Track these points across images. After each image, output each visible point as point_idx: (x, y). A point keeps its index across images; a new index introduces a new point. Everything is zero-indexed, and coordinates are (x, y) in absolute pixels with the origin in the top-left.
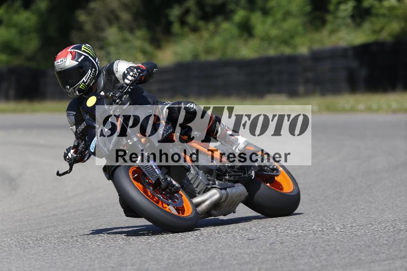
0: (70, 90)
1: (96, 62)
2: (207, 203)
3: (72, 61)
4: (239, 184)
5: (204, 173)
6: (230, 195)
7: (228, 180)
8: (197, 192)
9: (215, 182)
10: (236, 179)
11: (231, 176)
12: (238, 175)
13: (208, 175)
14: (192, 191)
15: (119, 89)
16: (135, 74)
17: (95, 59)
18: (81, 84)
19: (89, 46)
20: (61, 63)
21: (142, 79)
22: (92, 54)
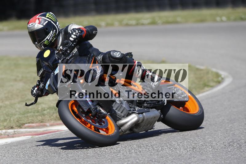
0: (38, 46)
3: (39, 24)
4: (154, 109)
5: (127, 103)
6: (146, 118)
7: (146, 107)
8: (122, 116)
9: (135, 109)
10: (151, 106)
11: (148, 104)
12: (153, 103)
13: (130, 104)
14: (118, 116)
15: (66, 44)
16: (77, 34)
17: (56, 24)
18: (46, 41)
19: (52, 13)
20: (32, 26)
21: (83, 37)
22: (54, 19)
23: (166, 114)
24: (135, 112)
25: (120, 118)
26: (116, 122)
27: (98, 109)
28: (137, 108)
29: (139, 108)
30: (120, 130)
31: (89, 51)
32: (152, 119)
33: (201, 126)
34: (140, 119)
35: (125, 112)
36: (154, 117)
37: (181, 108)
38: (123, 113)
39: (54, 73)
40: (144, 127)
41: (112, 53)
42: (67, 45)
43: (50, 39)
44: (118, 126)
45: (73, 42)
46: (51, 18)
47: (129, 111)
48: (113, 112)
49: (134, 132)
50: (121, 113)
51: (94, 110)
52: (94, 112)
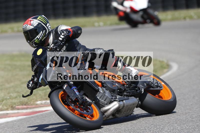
3: (30, 26)
4: (133, 97)
5: (109, 92)
6: (125, 105)
7: (126, 95)
8: (105, 104)
9: (116, 97)
10: (130, 94)
11: (127, 93)
12: (132, 92)
13: (112, 93)
14: (102, 103)
16: (65, 34)
17: (46, 25)
20: (25, 27)
21: (71, 37)
22: (44, 21)
23: (143, 101)
24: (117, 100)
25: (103, 106)
26: (100, 109)
27: (84, 98)
28: (118, 97)
29: (120, 96)
30: (104, 116)
32: (131, 105)
33: (174, 111)
34: (120, 107)
35: (108, 100)
36: (133, 103)
37: (156, 95)
38: (106, 101)
39: (46, 69)
40: (125, 113)
41: (96, 50)
42: (56, 45)
43: (40, 38)
44: (102, 112)
45: (61, 41)
46: (41, 20)
48: (97, 101)
49: (116, 117)
50: (105, 101)
51: (81, 99)
52: (80, 101)
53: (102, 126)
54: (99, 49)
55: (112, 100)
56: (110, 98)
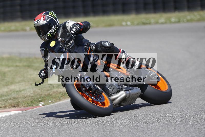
0: (43, 38)
1: (57, 21)
2: (119, 99)
3: (44, 21)
4: (137, 87)
6: (131, 94)
8: (113, 93)
9: (123, 87)
10: (135, 85)
14: (110, 92)
15: (68, 36)
16: (77, 28)
17: (56, 20)
18: (49, 34)
19: (53, 12)
20: (38, 22)
21: (81, 31)
22: (55, 16)
23: (145, 91)
24: (124, 89)
25: (111, 95)
26: (109, 97)
27: (96, 87)
31: (82, 42)
32: (135, 95)
34: (127, 96)
35: (115, 90)
38: (114, 90)
40: (129, 102)
41: (103, 43)
43: (52, 32)
44: (111, 100)
45: (74, 34)
46: (53, 16)
47: (118, 89)
48: (106, 90)
51: (94, 88)
52: (93, 90)
53: (112, 113)
54: (106, 42)
55: (119, 89)
56: (118, 88)
